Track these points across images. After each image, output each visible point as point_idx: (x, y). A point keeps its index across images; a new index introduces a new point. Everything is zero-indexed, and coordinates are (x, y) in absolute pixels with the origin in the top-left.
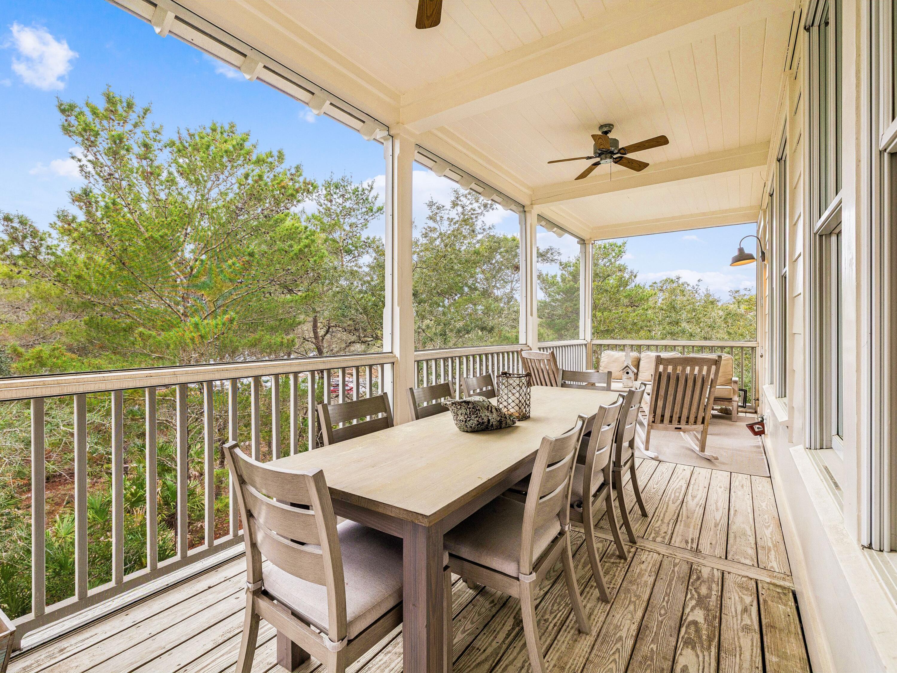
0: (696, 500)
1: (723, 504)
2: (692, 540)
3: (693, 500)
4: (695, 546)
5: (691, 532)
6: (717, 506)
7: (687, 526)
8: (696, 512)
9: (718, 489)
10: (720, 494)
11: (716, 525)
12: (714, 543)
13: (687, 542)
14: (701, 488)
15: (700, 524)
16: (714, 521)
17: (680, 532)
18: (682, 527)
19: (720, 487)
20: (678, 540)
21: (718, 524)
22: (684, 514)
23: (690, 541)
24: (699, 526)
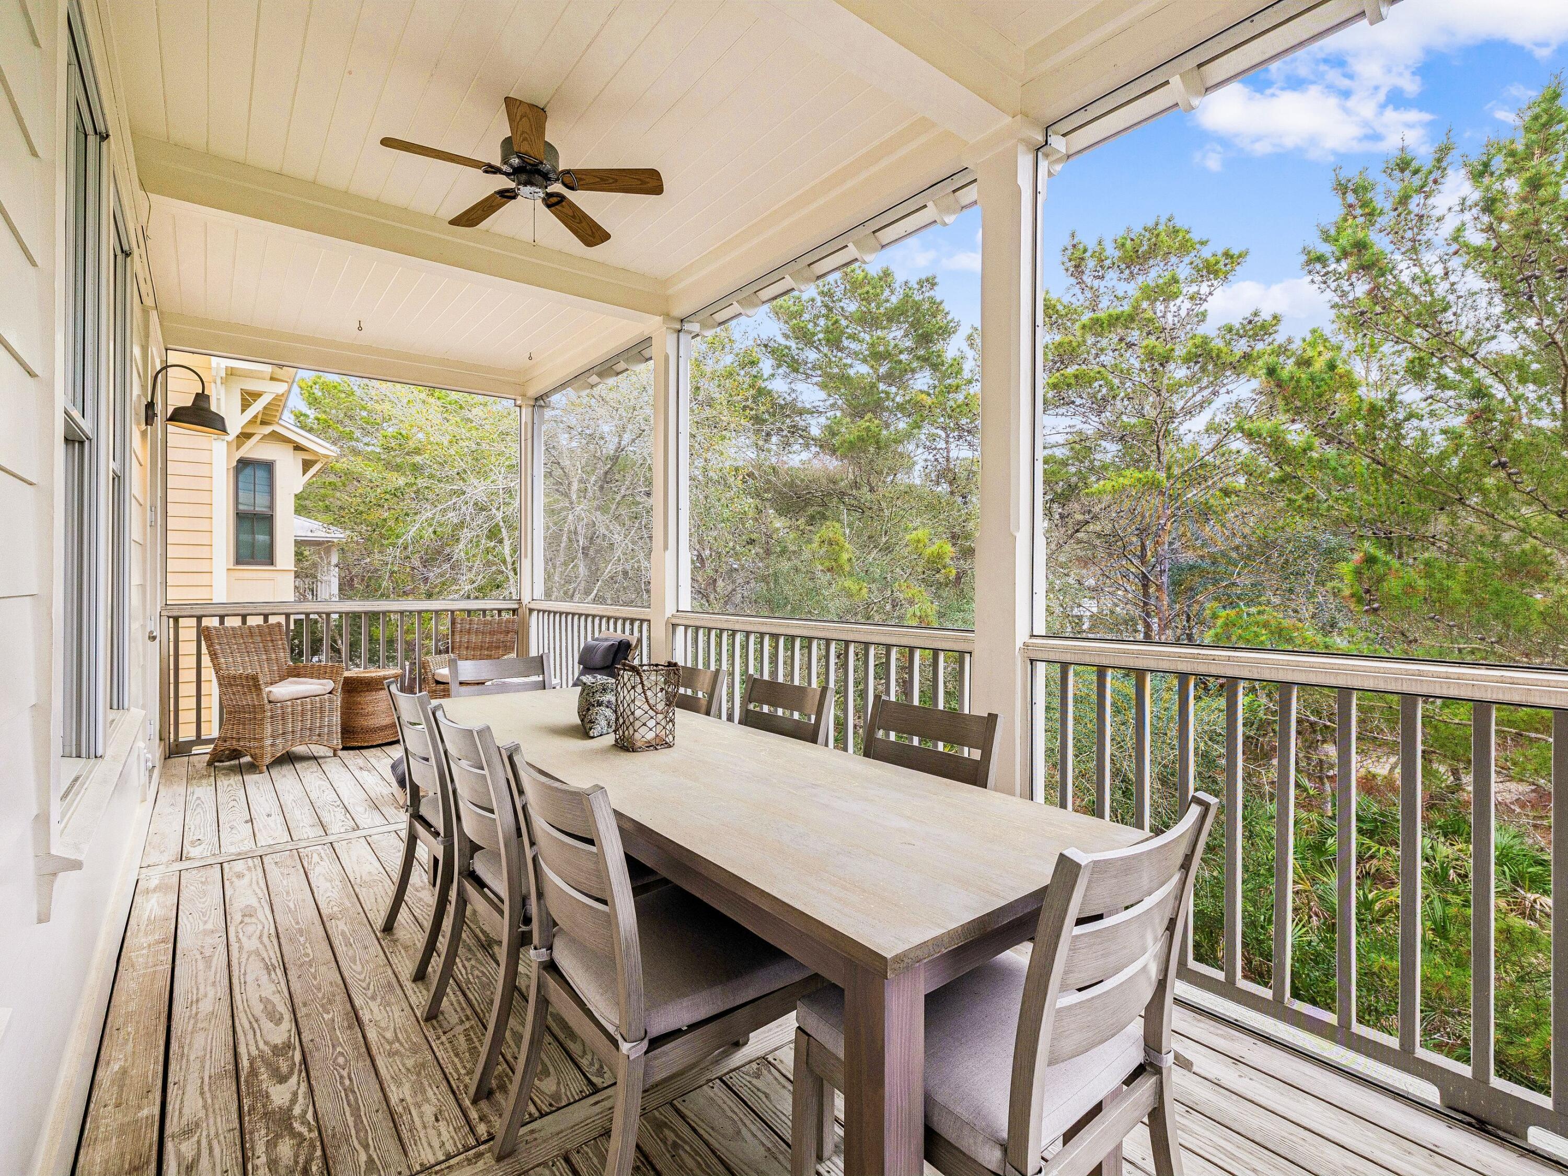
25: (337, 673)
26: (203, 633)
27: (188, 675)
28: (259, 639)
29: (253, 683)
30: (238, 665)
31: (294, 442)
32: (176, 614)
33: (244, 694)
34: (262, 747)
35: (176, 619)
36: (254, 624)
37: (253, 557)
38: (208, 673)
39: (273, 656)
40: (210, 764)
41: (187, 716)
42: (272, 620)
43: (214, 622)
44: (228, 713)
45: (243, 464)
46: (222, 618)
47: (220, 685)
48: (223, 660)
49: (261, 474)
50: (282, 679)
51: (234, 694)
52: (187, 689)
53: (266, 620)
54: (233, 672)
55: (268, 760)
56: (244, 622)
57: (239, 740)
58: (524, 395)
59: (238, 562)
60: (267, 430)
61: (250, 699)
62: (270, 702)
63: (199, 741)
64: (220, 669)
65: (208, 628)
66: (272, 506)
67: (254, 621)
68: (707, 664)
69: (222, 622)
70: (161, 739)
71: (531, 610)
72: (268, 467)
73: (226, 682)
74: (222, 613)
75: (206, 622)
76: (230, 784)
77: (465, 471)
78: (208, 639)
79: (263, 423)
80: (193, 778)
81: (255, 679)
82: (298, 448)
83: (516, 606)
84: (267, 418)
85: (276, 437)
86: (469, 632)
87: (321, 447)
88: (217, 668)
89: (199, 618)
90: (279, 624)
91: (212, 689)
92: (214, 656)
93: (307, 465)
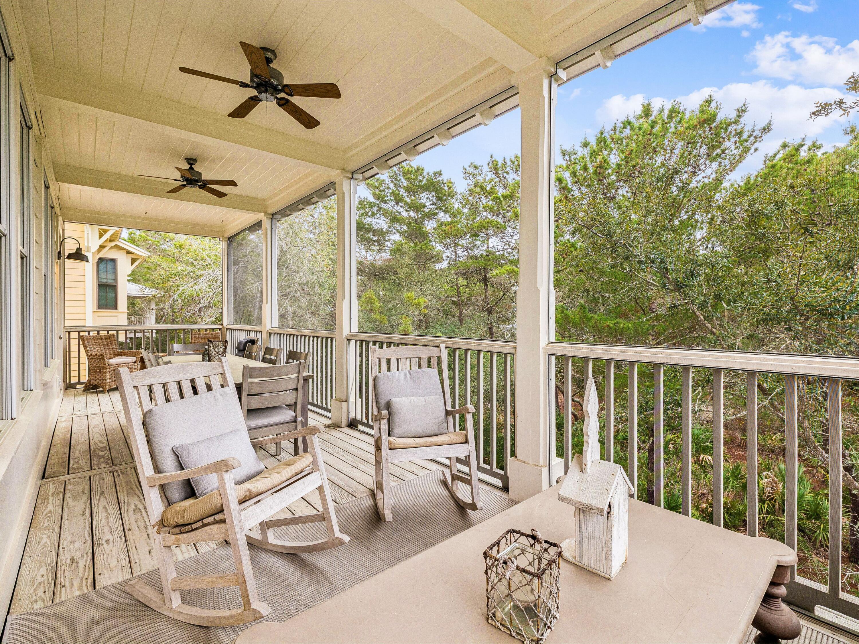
0: (132, 507)
1: (100, 517)
2: (119, 476)
3: (136, 506)
4: (115, 474)
5: (123, 480)
6: (106, 511)
7: (128, 483)
8: (126, 496)
9: (111, 538)
10: (106, 530)
11: (102, 493)
12: (101, 481)
13: (122, 473)
14: (134, 526)
15: (118, 488)
16: (106, 495)
17: (131, 476)
18: (132, 480)
19: (108, 541)
20: (130, 472)
21: (101, 494)
22: (136, 490)
23: (121, 475)
24: (118, 486)
25: (138, 354)
26: (81, 338)
27: (74, 354)
28: (105, 341)
29: (102, 358)
30: (95, 350)
31: (127, 250)
32: (69, 330)
33: (98, 362)
34: (105, 383)
35: (69, 333)
36: (102, 335)
37: (107, 306)
38: (83, 354)
39: (111, 348)
40: (84, 391)
41: (74, 374)
42: (111, 333)
43: (86, 334)
44: (91, 370)
45: (101, 260)
46: (89, 332)
47: (88, 359)
48: (89, 349)
49: (110, 266)
50: (114, 357)
51: (94, 362)
52: (74, 361)
53: (108, 333)
54: (93, 353)
55: (108, 388)
56: (98, 334)
57: (96, 380)
58: (223, 237)
59: (99, 308)
60: (113, 244)
61: (100, 364)
62: (109, 365)
63: (79, 383)
64: (88, 352)
65: (83, 336)
66: (115, 279)
67: (102, 333)
68: (302, 351)
69: (89, 334)
70: (63, 382)
71: (227, 329)
72: (114, 261)
73: (90, 357)
74: (89, 330)
75: (82, 334)
76: (92, 398)
77: (210, 264)
78: (83, 340)
79: (111, 241)
80: (77, 395)
81: (102, 355)
82: (129, 252)
83: (220, 327)
84: (112, 239)
85: (117, 247)
86: (198, 338)
87: (141, 252)
88: (87, 352)
89: (79, 332)
90: (113, 335)
91: (85, 360)
92: (85, 347)
93: (133, 261)
